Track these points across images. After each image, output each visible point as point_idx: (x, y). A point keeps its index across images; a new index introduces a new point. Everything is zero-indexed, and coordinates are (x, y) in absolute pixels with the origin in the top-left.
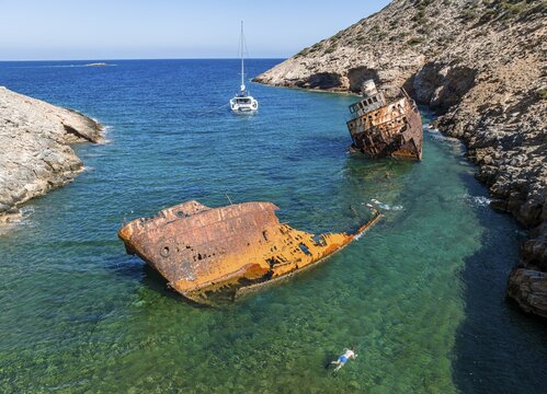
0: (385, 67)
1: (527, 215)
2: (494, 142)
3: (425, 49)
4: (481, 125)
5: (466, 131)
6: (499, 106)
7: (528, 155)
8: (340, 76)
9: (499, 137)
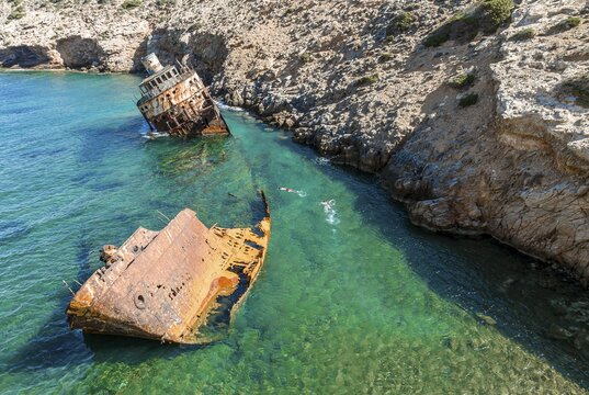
0: (105, 35)
1: (370, 162)
2: (285, 105)
3: (146, 13)
4: (257, 90)
5: (245, 99)
6: (269, 71)
7: (332, 113)
8: (46, 49)
9: (289, 101)
